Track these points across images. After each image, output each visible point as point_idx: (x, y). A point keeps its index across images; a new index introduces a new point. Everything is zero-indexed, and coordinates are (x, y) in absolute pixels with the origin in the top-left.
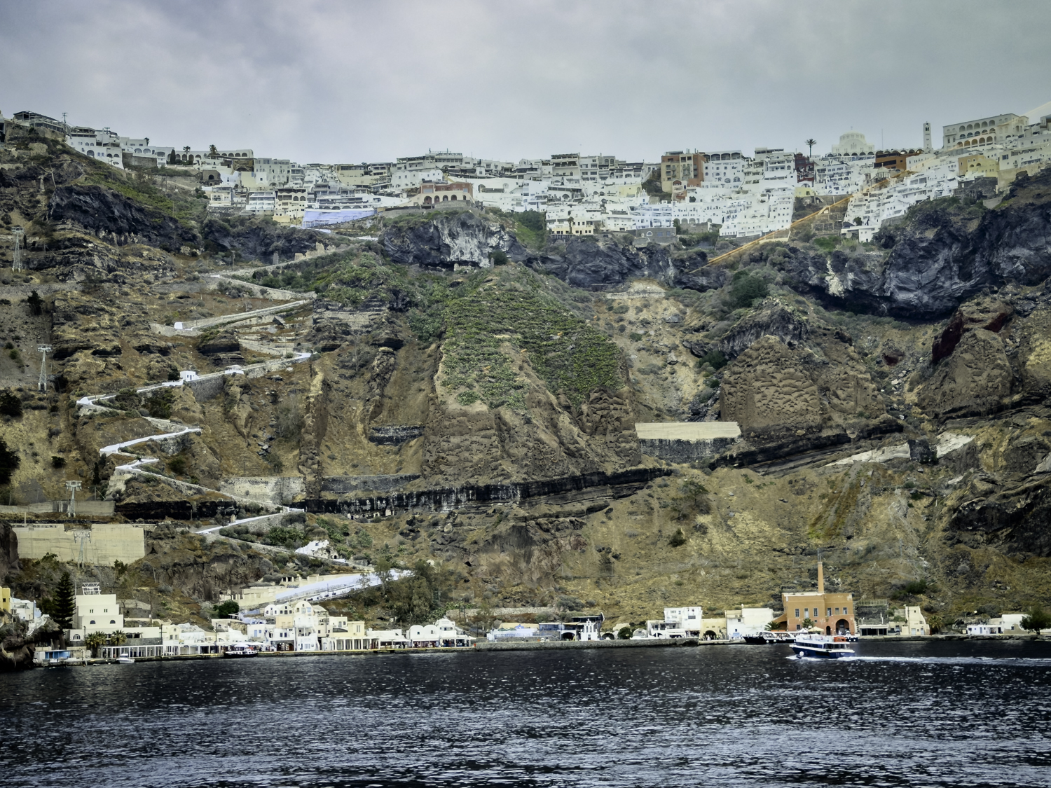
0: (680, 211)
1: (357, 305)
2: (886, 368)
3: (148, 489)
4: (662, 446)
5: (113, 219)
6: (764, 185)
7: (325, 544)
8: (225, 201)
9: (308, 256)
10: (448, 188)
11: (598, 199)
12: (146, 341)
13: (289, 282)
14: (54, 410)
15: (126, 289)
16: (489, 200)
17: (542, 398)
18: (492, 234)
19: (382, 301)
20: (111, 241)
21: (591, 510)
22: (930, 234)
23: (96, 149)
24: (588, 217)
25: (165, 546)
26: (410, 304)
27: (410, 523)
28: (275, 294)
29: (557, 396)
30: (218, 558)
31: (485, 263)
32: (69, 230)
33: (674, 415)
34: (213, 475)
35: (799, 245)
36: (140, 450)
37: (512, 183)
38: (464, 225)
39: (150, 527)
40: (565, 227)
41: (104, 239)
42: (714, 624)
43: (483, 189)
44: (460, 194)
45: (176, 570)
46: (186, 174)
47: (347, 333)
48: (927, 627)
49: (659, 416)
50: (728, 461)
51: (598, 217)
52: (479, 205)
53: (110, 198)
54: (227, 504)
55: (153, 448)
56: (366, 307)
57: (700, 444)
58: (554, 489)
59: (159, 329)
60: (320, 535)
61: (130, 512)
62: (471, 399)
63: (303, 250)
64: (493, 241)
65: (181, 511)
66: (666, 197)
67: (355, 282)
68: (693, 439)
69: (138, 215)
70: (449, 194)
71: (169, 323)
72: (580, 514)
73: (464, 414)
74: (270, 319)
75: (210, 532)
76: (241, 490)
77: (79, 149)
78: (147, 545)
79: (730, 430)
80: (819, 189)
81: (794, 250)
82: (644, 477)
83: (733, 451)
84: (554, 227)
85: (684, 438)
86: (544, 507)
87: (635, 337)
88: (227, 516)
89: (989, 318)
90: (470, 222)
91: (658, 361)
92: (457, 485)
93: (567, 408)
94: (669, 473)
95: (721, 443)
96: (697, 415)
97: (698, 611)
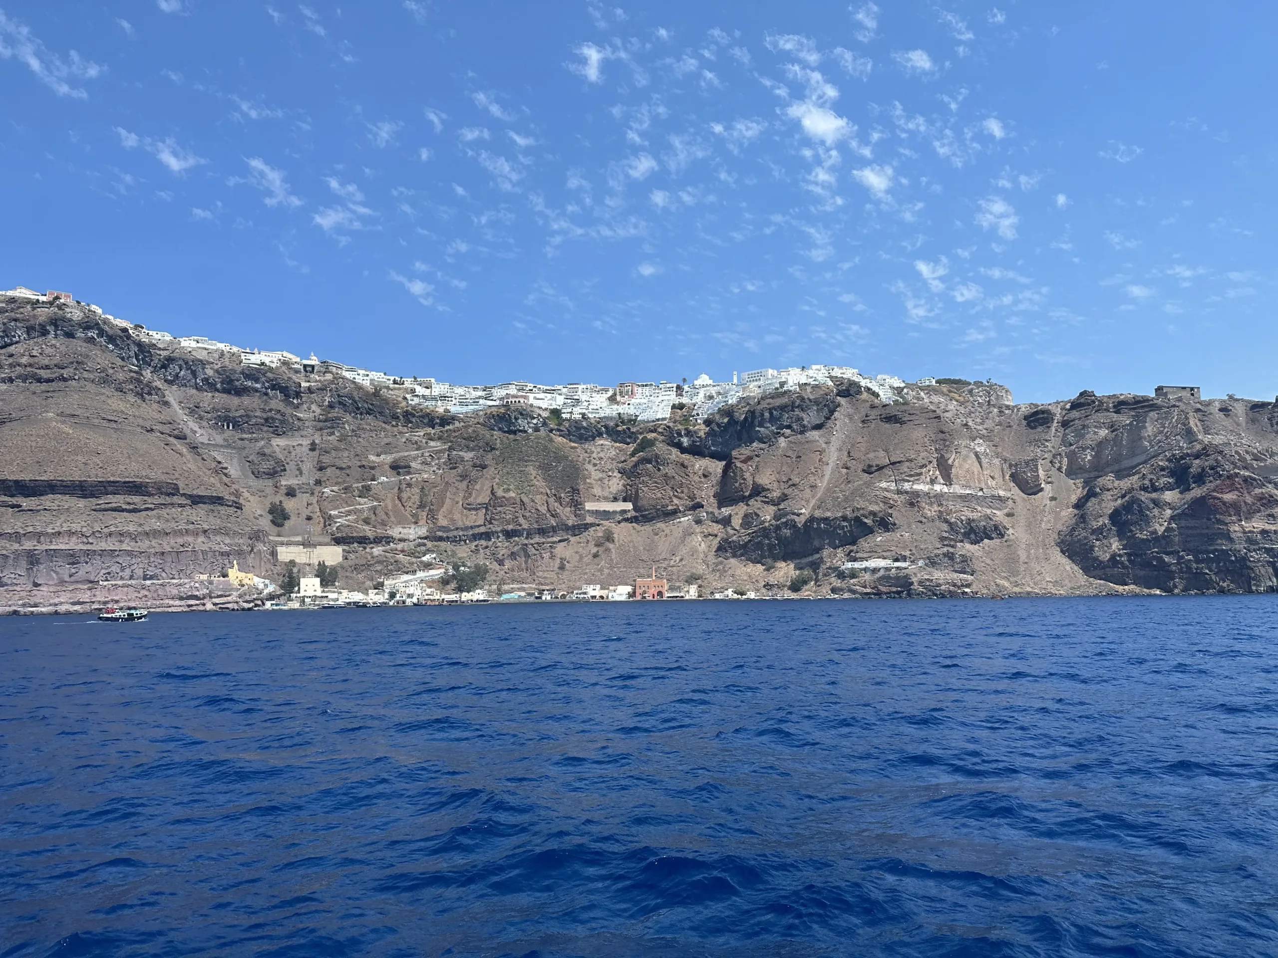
0: (623, 409)
1: (469, 449)
2: (703, 480)
3: (347, 530)
4: (597, 512)
5: (358, 409)
6: (660, 399)
7: (434, 555)
8: (416, 400)
9: (451, 427)
10: (517, 397)
11: (586, 404)
12: (364, 463)
13: (440, 438)
14: (313, 494)
15: (360, 440)
16: (536, 403)
17: (544, 491)
18: (534, 418)
19: (480, 448)
20: (357, 418)
21: (560, 541)
22: (726, 420)
23: (357, 377)
24: (580, 411)
25: (352, 556)
26: (494, 449)
27: (476, 546)
28: (432, 444)
29: (551, 489)
30: (379, 562)
31: (530, 431)
32: (336, 412)
33: (606, 499)
34: (384, 524)
35: (671, 424)
36: (349, 513)
37: (549, 396)
38: (521, 414)
39: (345, 547)
40: (568, 416)
41: (353, 417)
42: (604, 593)
43: (535, 398)
44: (522, 400)
45: (356, 568)
46: (399, 389)
47: (463, 461)
48: (697, 594)
49: (598, 499)
50: (626, 520)
51: (584, 411)
52: (531, 406)
53: (357, 399)
54: (388, 537)
55: (355, 512)
56: (473, 450)
57: (615, 512)
58: (542, 532)
59: (372, 458)
60: (433, 552)
61: (338, 541)
62: (508, 490)
63: (448, 424)
64: (535, 421)
65: (363, 541)
66: (618, 403)
67: (468, 439)
68: (611, 510)
69: (371, 407)
70: (517, 400)
71: (378, 455)
72: (554, 543)
73: (504, 497)
74: (427, 454)
75: (377, 550)
76: (396, 532)
77: (348, 376)
78: (343, 556)
79: (629, 506)
80: (685, 400)
81: (669, 427)
82: (587, 527)
83: (629, 515)
84: (564, 416)
85: (607, 509)
86: (537, 539)
87: (595, 465)
88: (388, 543)
89: (743, 457)
90: (524, 413)
91: (604, 475)
92: (499, 529)
93: (555, 495)
94: (598, 525)
95: (624, 512)
96: (615, 499)
97: (598, 587)
